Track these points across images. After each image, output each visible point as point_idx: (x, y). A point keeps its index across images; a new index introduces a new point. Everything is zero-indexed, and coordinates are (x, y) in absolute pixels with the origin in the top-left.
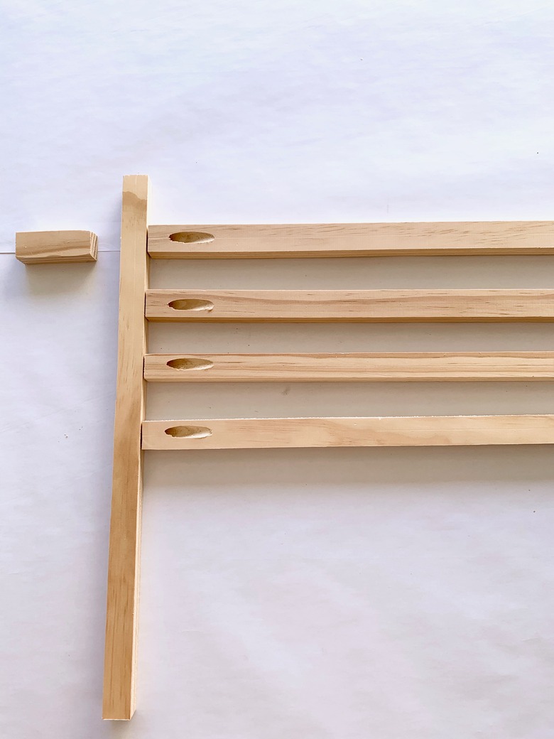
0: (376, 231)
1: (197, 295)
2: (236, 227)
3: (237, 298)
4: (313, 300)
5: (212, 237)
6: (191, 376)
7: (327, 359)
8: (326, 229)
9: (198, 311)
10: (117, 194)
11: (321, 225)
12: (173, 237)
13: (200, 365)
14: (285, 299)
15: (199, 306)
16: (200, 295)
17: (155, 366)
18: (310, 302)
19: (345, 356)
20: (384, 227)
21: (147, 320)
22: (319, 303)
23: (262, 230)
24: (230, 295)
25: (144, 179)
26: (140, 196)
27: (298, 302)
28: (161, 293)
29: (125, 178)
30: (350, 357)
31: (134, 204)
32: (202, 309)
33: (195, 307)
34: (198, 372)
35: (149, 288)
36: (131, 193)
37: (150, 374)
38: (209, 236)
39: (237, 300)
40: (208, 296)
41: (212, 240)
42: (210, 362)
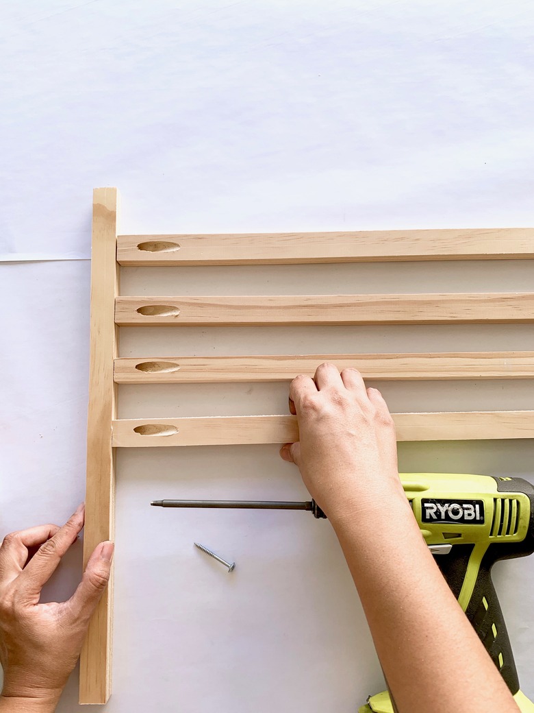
0: (332, 239)
1: (164, 302)
2: (200, 237)
3: (202, 304)
4: (274, 305)
5: (178, 246)
6: (159, 378)
7: (287, 361)
8: (287, 238)
9: (165, 317)
10: (88, 205)
11: (281, 234)
12: (141, 247)
13: (167, 367)
14: (247, 304)
15: (166, 312)
16: (168, 301)
17: (124, 369)
18: (271, 308)
19: (303, 358)
20: (340, 236)
21: (118, 326)
22: (279, 308)
23: (226, 239)
24: (196, 301)
25: (114, 191)
26: (110, 208)
27: (260, 307)
28: (129, 299)
29: (95, 191)
30: (309, 359)
31: (104, 215)
32: (169, 314)
33: (162, 313)
34: (164, 374)
35: (119, 295)
36: (100, 205)
37: (120, 377)
38: (175, 245)
39: (201, 305)
40: (175, 302)
41: (178, 249)
42: (178, 365)
